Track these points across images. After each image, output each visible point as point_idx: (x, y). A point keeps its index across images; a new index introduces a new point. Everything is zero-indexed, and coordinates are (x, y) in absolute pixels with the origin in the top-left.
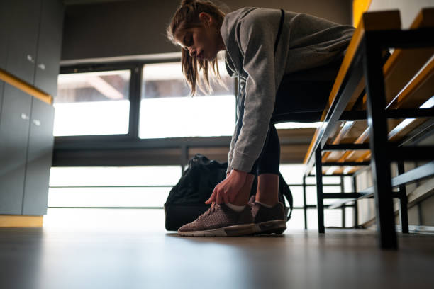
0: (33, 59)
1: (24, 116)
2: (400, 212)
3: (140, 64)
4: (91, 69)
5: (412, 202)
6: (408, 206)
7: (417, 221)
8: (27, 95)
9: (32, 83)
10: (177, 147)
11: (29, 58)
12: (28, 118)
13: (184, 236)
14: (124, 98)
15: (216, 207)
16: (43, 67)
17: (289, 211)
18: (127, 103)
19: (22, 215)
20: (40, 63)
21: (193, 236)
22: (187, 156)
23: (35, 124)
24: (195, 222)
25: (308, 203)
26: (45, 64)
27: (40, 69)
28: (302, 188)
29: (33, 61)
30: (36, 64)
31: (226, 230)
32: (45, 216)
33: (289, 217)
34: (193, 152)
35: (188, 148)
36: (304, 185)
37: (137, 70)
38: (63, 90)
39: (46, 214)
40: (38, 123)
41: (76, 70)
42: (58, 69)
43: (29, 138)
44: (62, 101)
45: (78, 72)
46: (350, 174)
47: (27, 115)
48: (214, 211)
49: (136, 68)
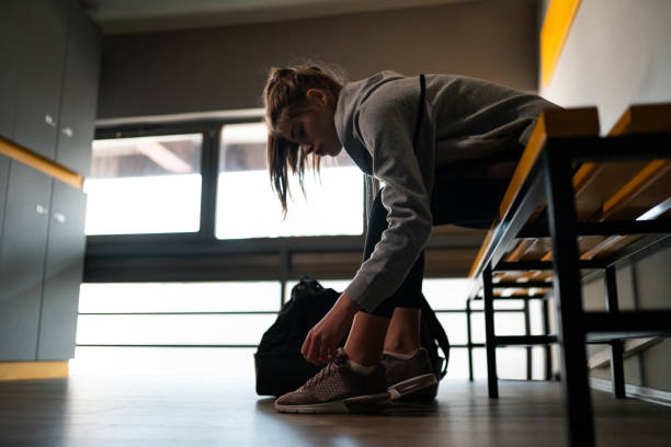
0: (54, 121)
1: (40, 209)
2: (612, 363)
3: (217, 125)
4: (142, 132)
5: (629, 351)
6: (624, 355)
7: (638, 379)
8: (44, 176)
9: (52, 157)
10: (276, 252)
11: (49, 119)
12: (46, 212)
13: (284, 412)
14: (195, 171)
15: (332, 368)
16: (69, 132)
17: (444, 362)
18: (197, 179)
19: (36, 360)
20: (65, 127)
21: (297, 413)
22: (290, 266)
23: (56, 221)
24: (300, 390)
25: (474, 341)
26: (71, 127)
27: (65, 135)
28: (464, 315)
29: (54, 125)
30: (60, 126)
31: (348, 404)
32: (71, 361)
33: (445, 372)
34: (298, 259)
35: (291, 253)
36: (469, 311)
37: (212, 133)
38: (99, 159)
39: (73, 357)
40: (61, 218)
41: (119, 134)
42: (92, 133)
43: (47, 244)
44: (98, 176)
45: (122, 137)
46: (537, 296)
47: (44, 207)
48: (329, 374)
49: (211, 131)
